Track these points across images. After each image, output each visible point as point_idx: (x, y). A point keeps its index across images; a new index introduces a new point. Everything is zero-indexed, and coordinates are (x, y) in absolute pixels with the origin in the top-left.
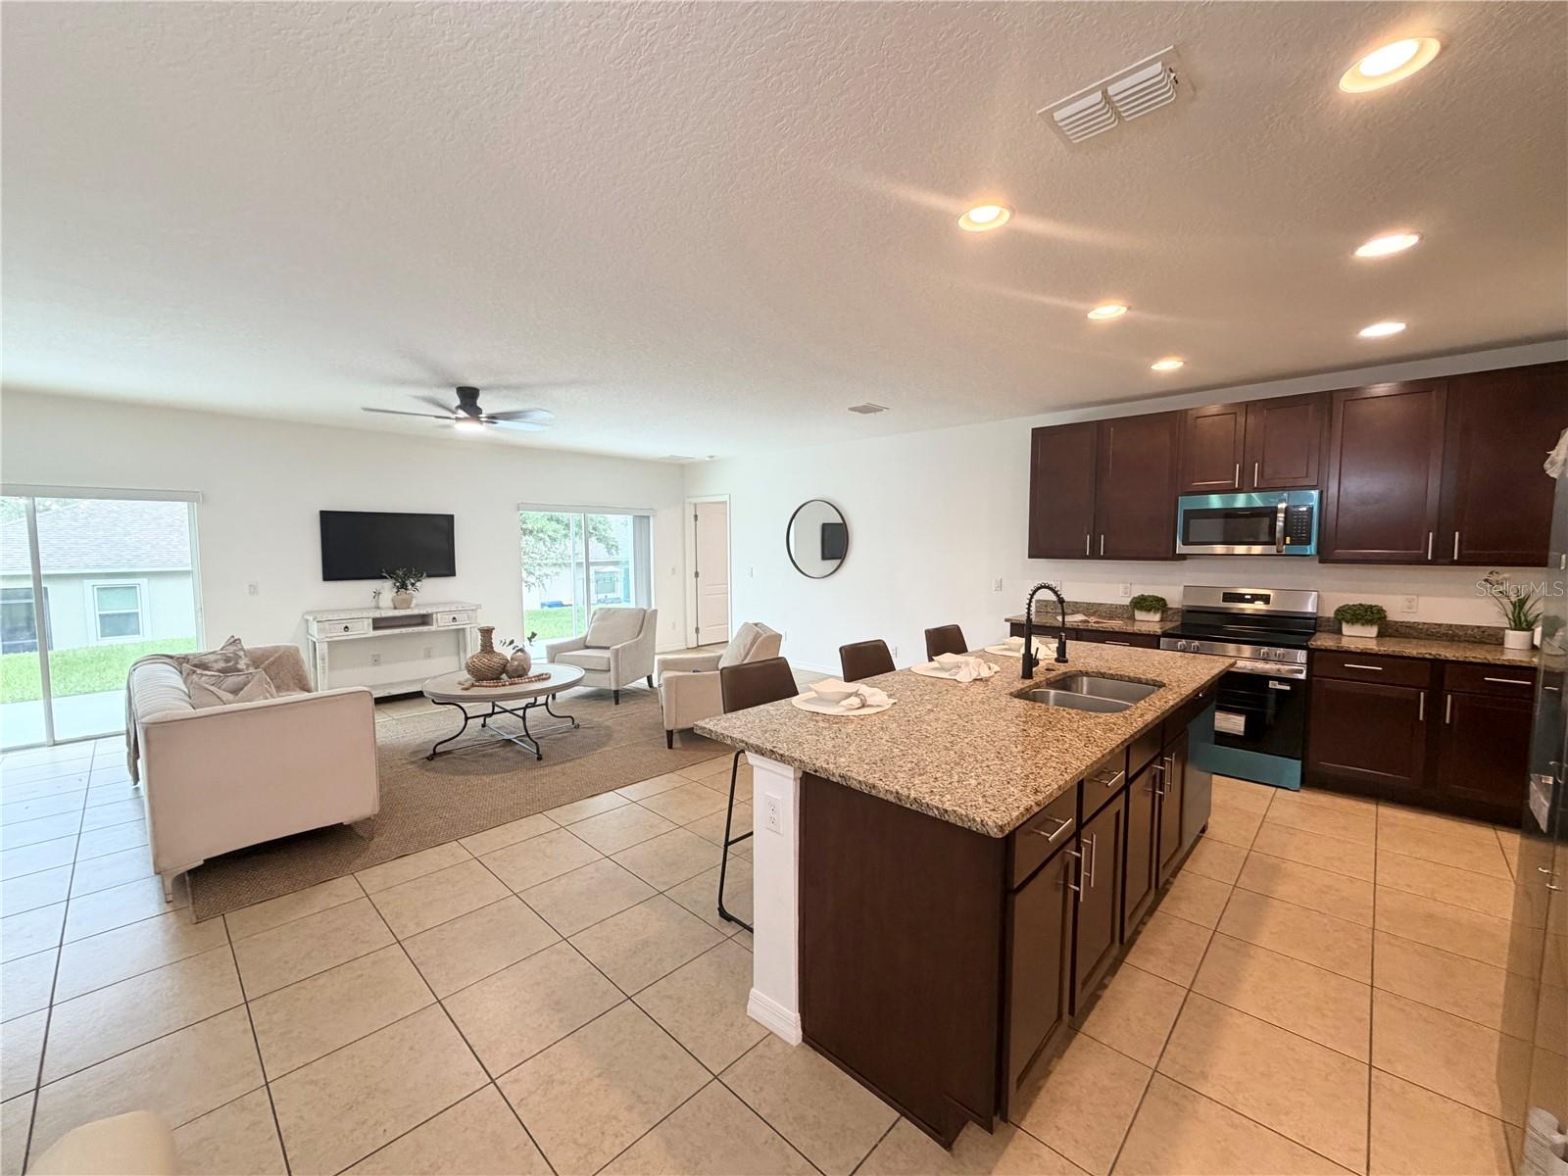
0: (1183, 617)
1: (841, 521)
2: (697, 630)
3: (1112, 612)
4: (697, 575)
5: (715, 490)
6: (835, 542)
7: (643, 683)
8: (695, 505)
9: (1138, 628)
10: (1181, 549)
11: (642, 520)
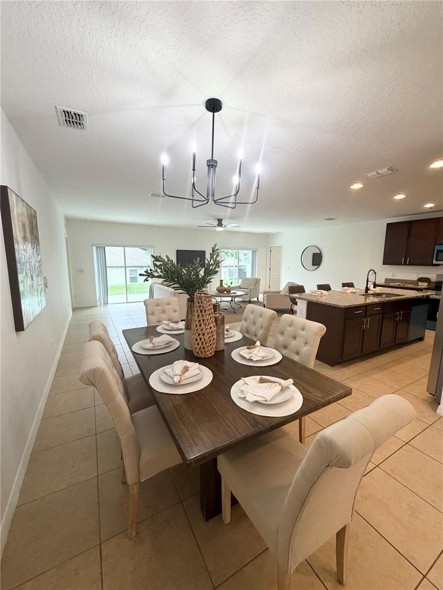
0: (436, 285)
1: (319, 252)
2: (269, 287)
3: (411, 282)
4: (270, 269)
5: (278, 242)
6: (317, 260)
7: (256, 299)
8: (271, 247)
9: (419, 287)
10: (435, 262)
11: (254, 252)
